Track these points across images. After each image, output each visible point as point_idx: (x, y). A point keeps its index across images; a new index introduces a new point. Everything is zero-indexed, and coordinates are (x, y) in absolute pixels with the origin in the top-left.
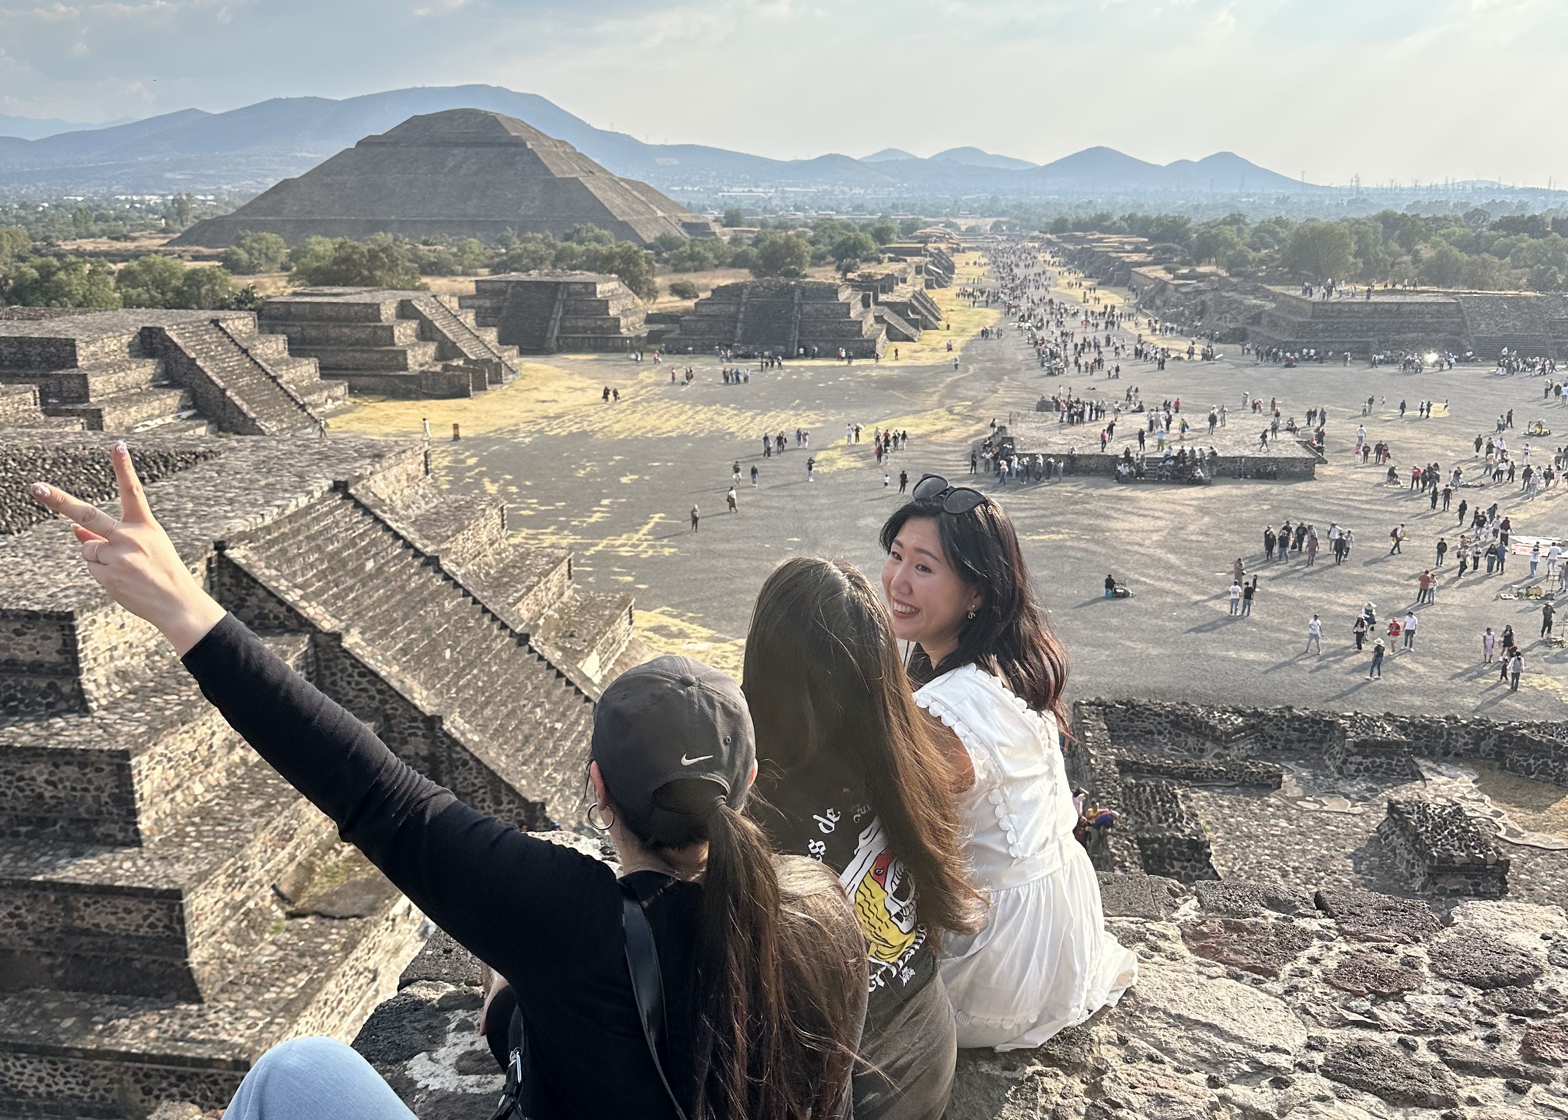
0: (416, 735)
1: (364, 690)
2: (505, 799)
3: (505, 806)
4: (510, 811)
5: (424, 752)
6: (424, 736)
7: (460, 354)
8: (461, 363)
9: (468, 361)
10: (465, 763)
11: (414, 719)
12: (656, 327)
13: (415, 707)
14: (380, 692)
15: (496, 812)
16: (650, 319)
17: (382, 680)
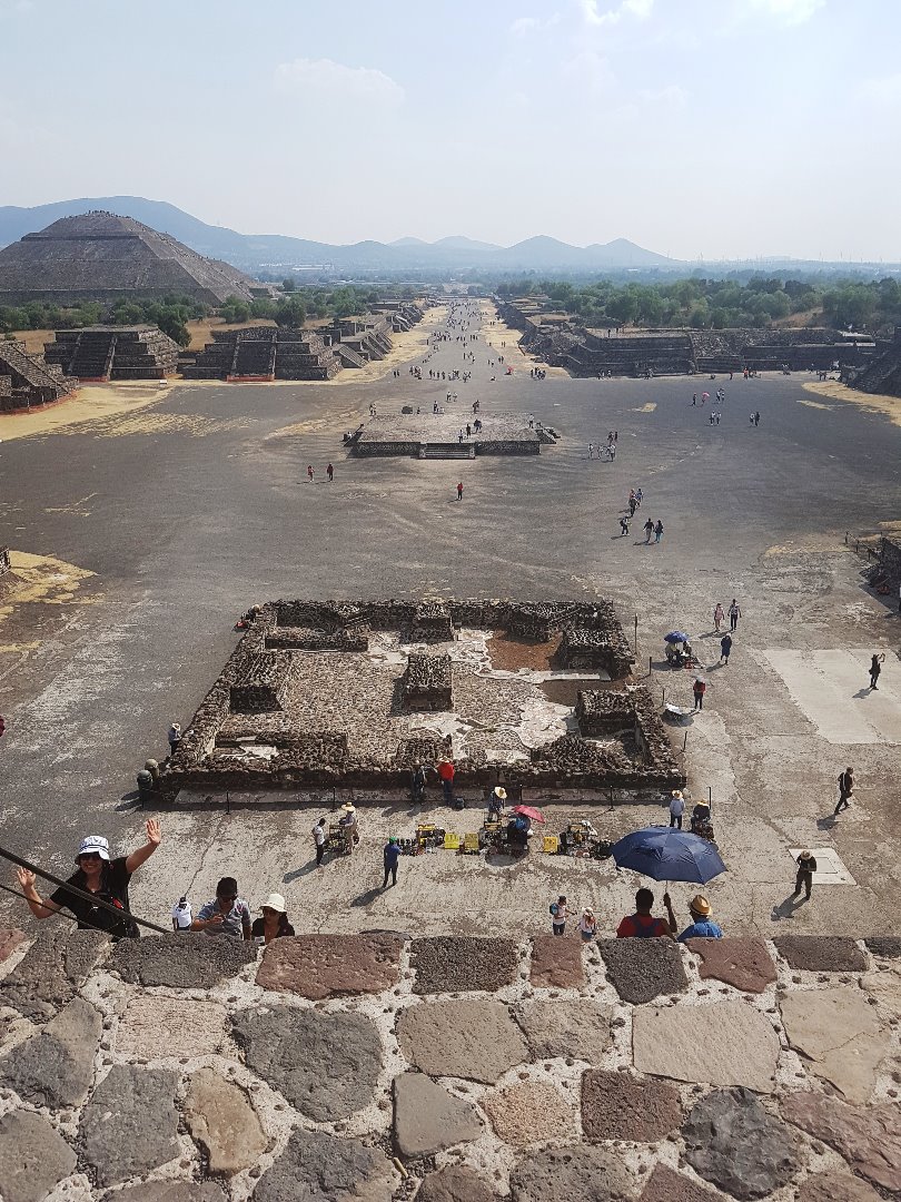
7: (27, 384)
8: (27, 390)
9: (32, 387)
12: (183, 361)
16: (181, 355)
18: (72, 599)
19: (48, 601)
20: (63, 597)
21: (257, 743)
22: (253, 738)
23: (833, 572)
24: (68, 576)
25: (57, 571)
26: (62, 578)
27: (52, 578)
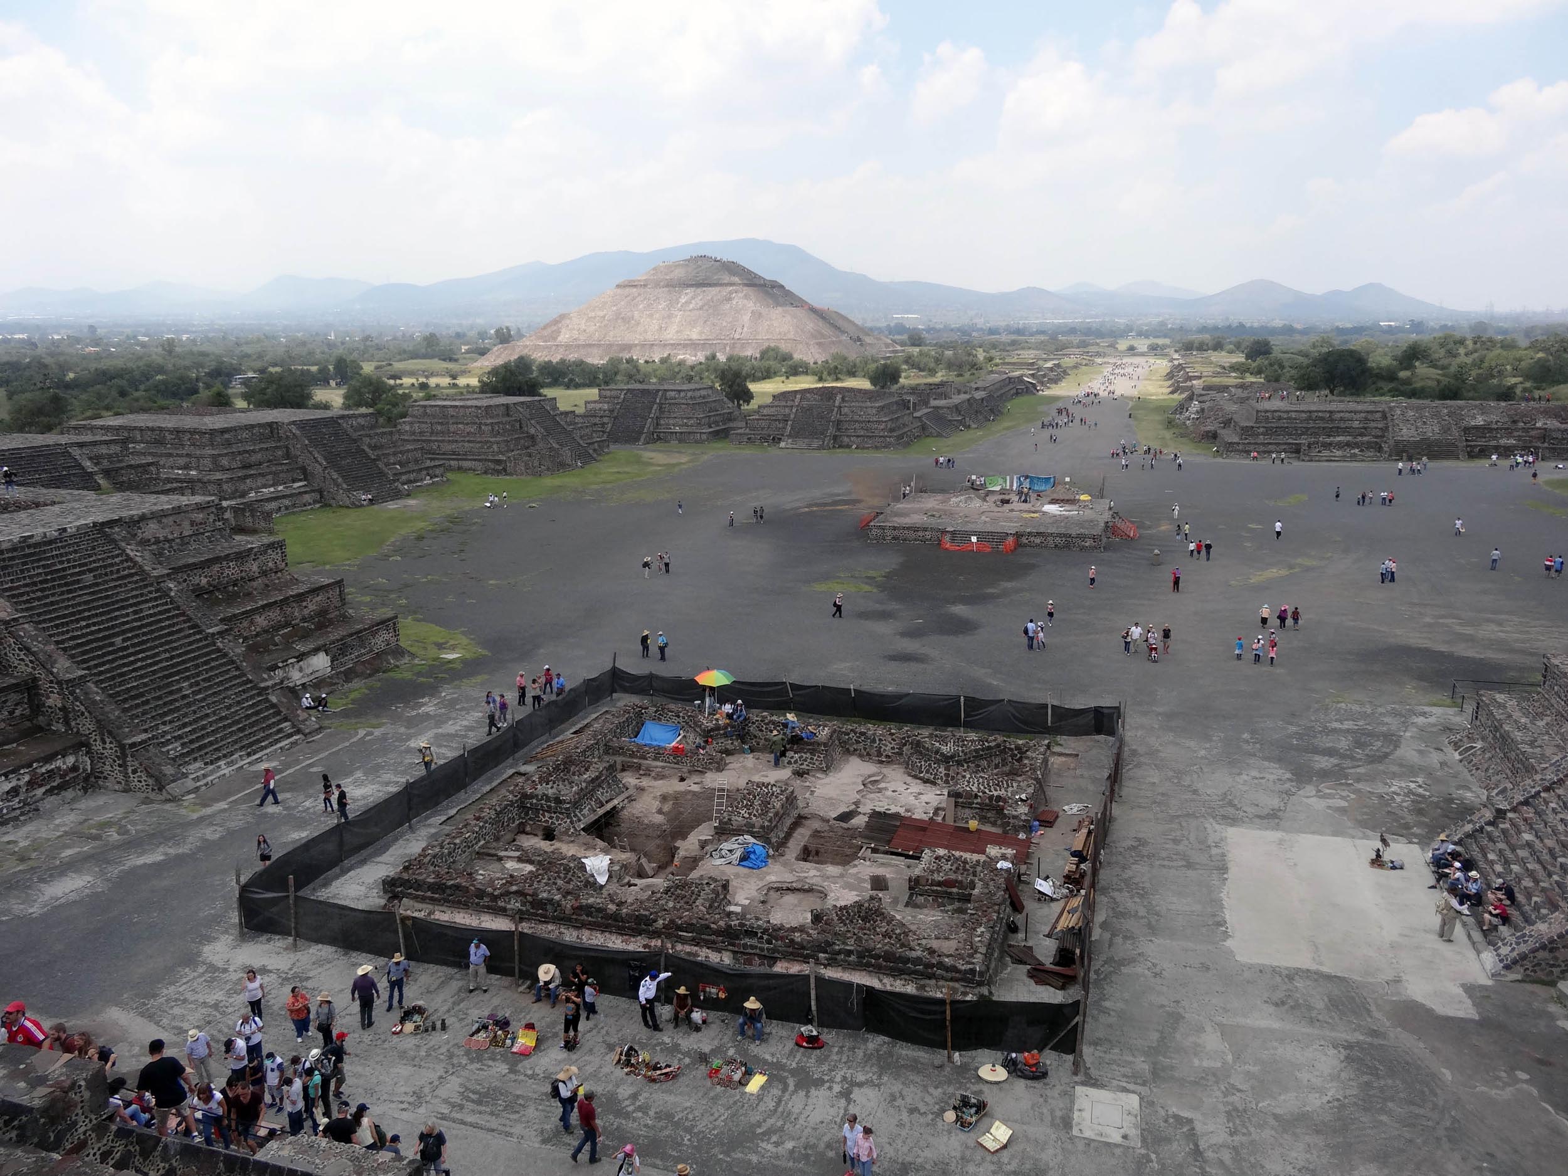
0: (52, 692)
1: (22, 660)
2: (108, 741)
3: (108, 746)
4: (111, 748)
5: (60, 705)
6: (58, 693)
10: (83, 714)
11: (51, 682)
13: (52, 673)
14: (31, 662)
15: (104, 748)
17: (33, 654)
21: (520, 860)
22: (517, 854)
23: (1408, 734)
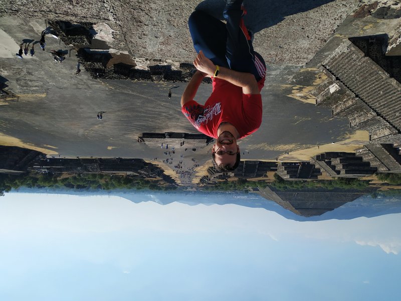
7: (326, 162)
8: (326, 160)
9: (324, 161)
18: (293, 87)
19: (302, 86)
20: (296, 88)
24: (297, 95)
25: (302, 97)
26: (298, 95)
27: (302, 95)
